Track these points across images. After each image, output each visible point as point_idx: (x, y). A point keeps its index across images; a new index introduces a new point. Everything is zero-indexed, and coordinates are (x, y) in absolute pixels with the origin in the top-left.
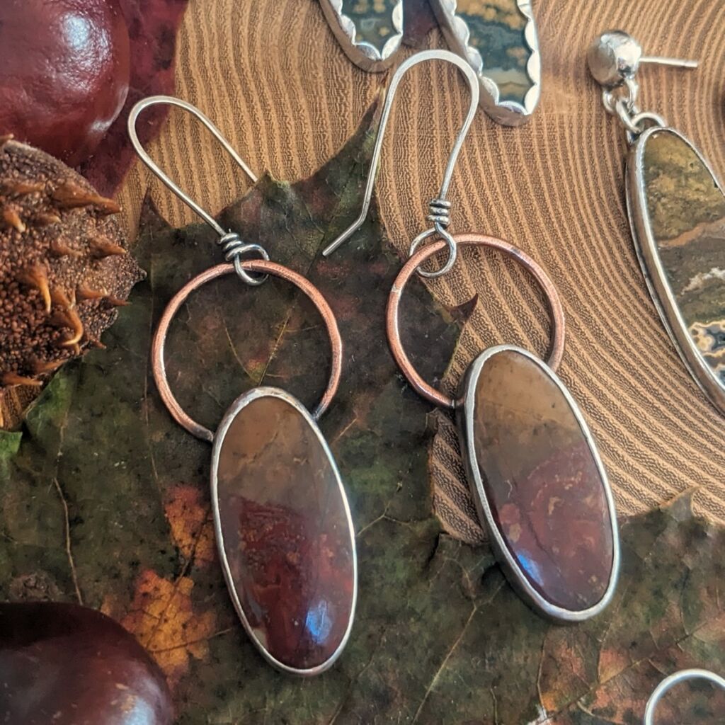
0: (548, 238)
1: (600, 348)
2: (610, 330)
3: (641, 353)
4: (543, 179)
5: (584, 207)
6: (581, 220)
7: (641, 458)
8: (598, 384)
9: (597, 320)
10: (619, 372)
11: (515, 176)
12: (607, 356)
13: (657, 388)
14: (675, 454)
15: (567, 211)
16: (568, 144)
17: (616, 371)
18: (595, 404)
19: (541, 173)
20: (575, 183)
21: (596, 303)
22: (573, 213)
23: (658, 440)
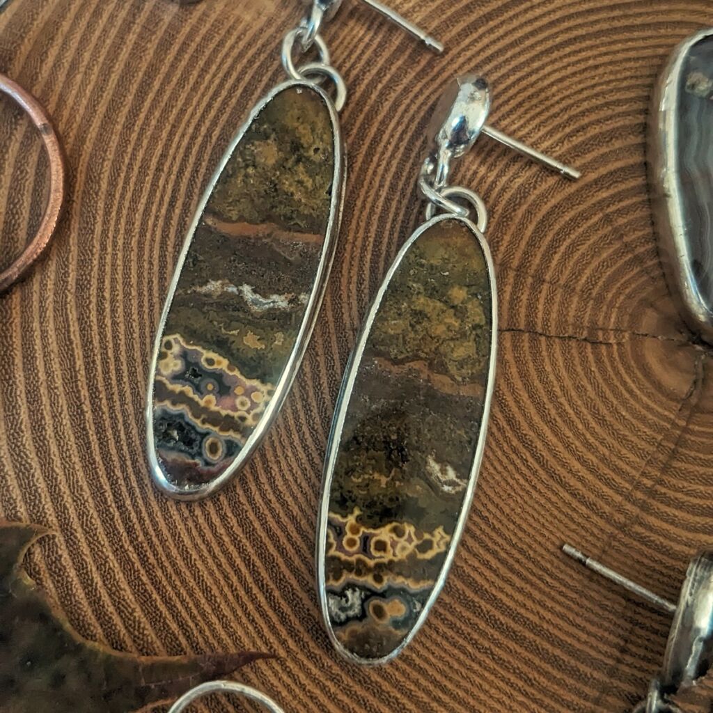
0: (113, 145)
1: (73, 303)
2: (101, 289)
3: (115, 337)
4: (161, 76)
5: (183, 135)
6: (167, 146)
7: (19, 455)
8: (38, 341)
9: (96, 269)
10: (71, 343)
11: (132, 55)
12: (73, 316)
13: (100, 389)
14: (61, 477)
15: (159, 128)
16: (220, 56)
17: (70, 340)
18: (16, 361)
19: (164, 69)
20: (194, 103)
21: (109, 250)
22: (164, 135)
23: (54, 448)
